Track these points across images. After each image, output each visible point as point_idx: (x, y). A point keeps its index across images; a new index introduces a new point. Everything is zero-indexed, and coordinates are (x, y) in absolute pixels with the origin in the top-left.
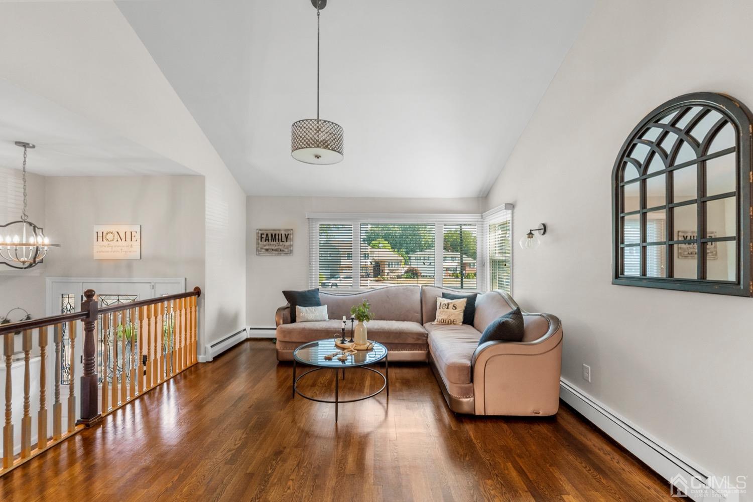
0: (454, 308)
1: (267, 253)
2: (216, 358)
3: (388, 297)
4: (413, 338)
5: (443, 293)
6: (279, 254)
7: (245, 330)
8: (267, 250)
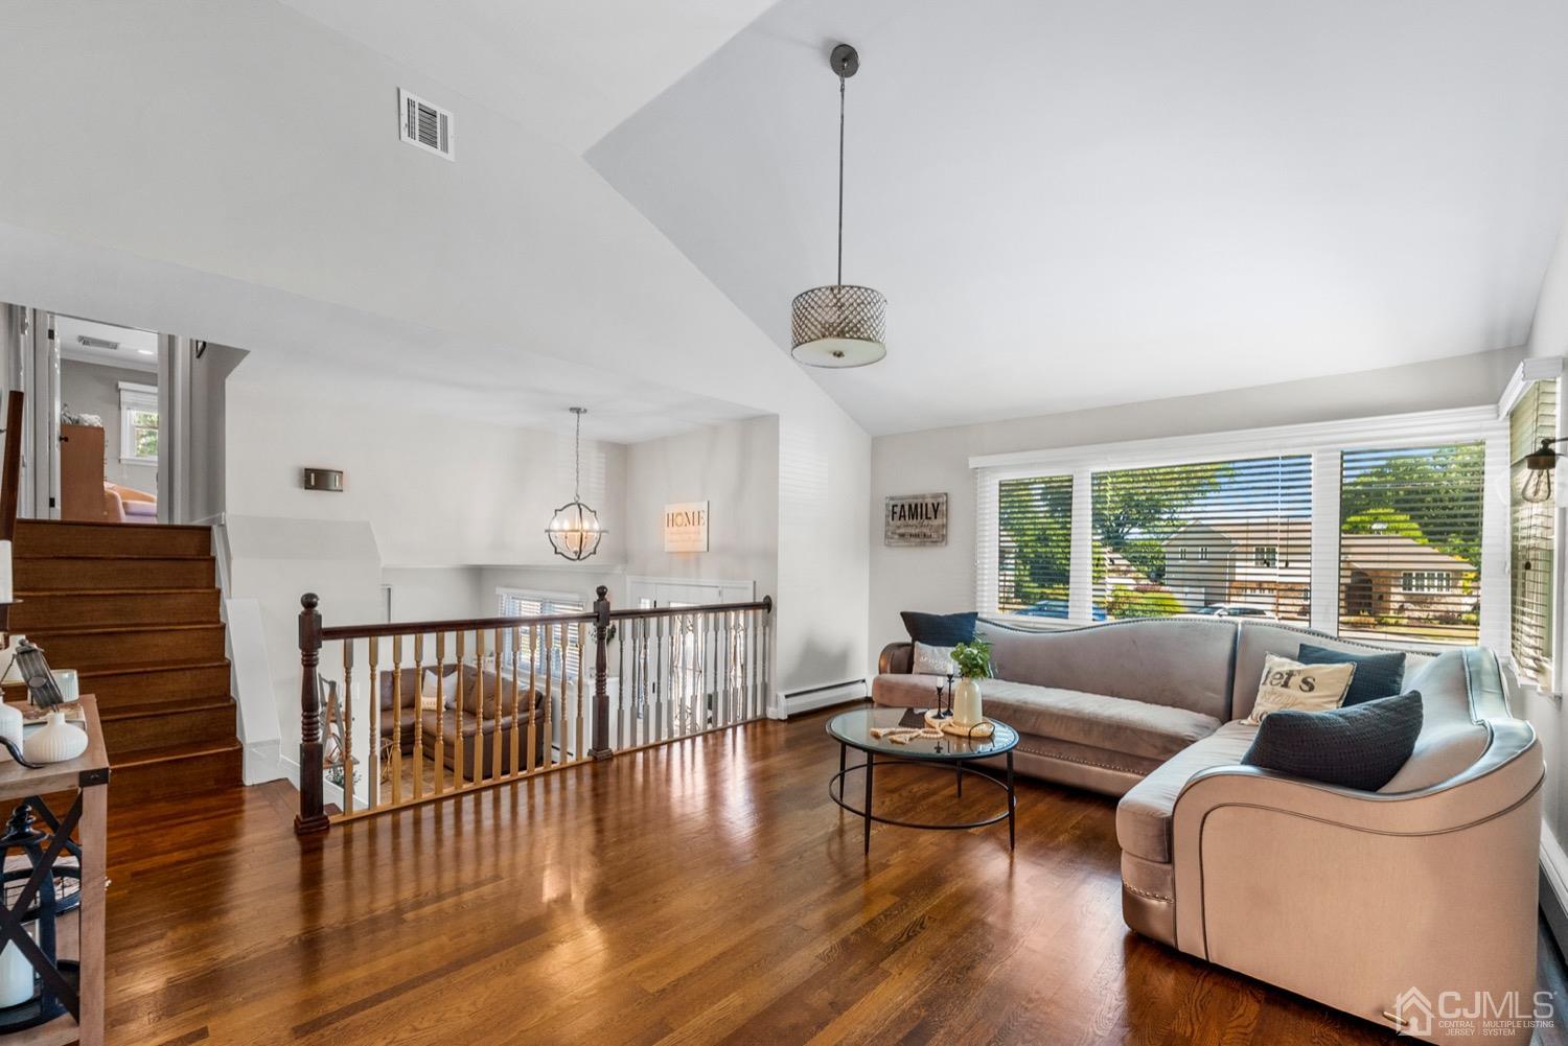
0: (1306, 687)
1: (902, 543)
2: (792, 718)
3: (1134, 642)
4: (1155, 747)
5: (1302, 646)
6: (922, 544)
7: (864, 681)
8: (902, 536)
